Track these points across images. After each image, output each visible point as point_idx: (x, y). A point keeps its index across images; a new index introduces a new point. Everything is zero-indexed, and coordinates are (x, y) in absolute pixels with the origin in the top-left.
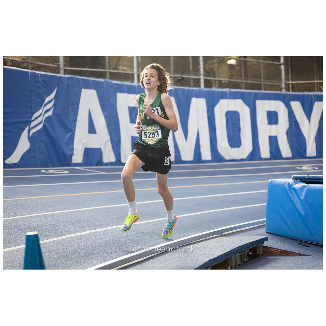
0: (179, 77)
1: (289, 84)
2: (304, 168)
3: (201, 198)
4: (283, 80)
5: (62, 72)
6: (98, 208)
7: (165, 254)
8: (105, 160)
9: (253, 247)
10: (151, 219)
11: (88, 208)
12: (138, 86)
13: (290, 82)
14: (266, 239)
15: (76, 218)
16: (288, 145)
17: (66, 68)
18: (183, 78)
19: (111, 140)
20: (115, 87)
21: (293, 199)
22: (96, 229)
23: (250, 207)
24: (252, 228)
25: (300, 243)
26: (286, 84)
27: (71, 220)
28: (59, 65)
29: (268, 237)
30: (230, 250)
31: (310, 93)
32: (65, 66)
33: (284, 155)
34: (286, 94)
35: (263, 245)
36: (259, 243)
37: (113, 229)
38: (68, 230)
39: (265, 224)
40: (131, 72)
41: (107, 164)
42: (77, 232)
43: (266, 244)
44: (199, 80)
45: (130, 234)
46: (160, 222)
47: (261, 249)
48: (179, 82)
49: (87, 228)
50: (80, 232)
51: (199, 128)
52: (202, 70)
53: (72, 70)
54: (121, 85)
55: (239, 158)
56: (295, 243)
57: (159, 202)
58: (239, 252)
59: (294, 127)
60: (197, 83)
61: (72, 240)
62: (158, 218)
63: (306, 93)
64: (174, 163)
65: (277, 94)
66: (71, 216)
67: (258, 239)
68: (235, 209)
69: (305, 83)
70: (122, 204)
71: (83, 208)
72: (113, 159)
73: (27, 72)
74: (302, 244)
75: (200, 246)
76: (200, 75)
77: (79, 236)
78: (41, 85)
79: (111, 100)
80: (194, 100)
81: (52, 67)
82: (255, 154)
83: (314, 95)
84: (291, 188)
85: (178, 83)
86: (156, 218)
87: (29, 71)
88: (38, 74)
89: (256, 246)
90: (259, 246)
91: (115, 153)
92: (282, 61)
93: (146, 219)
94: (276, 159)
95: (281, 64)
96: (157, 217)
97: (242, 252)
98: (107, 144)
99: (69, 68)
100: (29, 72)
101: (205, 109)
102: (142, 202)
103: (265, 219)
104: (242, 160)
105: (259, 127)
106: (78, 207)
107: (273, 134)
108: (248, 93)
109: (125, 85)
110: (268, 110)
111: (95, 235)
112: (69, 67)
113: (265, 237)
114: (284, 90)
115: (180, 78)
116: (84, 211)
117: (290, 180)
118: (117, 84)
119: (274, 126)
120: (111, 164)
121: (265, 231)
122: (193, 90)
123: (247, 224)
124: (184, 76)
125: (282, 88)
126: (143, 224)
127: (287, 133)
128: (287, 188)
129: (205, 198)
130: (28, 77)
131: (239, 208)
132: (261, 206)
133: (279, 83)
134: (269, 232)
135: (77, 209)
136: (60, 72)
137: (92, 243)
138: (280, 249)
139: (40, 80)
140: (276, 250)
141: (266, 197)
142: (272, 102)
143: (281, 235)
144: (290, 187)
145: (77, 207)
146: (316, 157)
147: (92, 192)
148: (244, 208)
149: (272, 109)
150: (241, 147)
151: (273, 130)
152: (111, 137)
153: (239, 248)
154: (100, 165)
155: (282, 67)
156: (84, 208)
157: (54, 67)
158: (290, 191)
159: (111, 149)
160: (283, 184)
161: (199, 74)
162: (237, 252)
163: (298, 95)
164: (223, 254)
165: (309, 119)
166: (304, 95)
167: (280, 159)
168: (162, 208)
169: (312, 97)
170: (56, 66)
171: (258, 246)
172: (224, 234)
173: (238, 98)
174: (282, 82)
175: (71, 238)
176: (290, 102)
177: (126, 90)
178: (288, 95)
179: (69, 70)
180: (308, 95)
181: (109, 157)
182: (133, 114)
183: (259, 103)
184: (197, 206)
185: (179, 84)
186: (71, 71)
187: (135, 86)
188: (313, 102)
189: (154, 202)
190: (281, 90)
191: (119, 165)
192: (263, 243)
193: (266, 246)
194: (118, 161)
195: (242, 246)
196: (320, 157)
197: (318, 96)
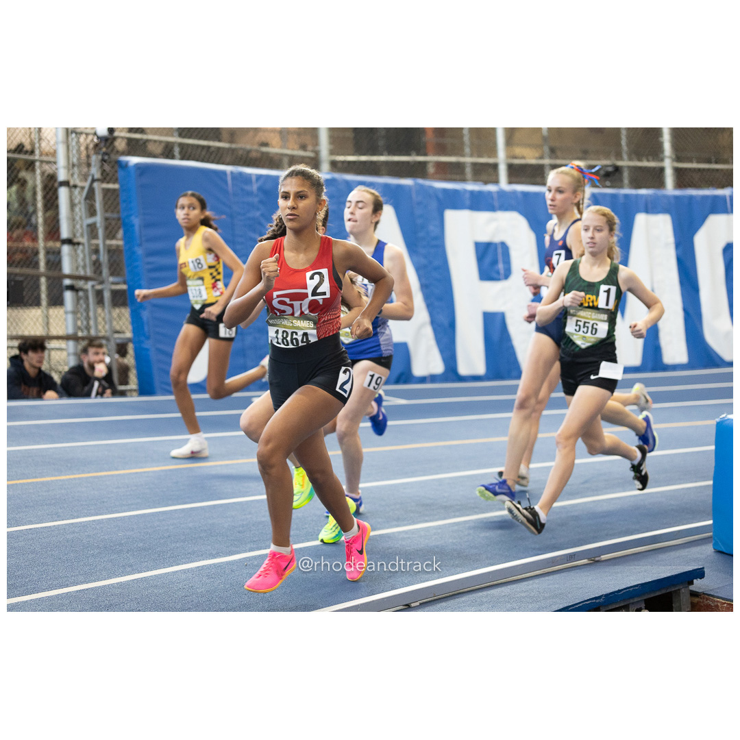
0: (608, 166)
5: (325, 166)
8: (418, 370)
12: (497, 192)
14: (700, 574)
17: (334, 158)
18: (617, 169)
19: (433, 322)
20: (441, 196)
28: (317, 153)
29: (703, 568)
32: (332, 153)
35: (692, 588)
41: (423, 380)
43: (698, 585)
44: (662, 170)
47: (685, 598)
48: (609, 179)
52: (666, 146)
53: (349, 163)
54: (456, 192)
60: (655, 178)
72: (438, 367)
73: (224, 173)
76: (662, 160)
78: (256, 200)
79: (431, 228)
80: (641, 220)
85: (606, 181)
87: (228, 169)
88: (250, 175)
90: (677, 593)
91: (442, 351)
98: (424, 331)
99: (342, 158)
100: (228, 173)
101: (671, 240)
109: (465, 191)
112: (343, 155)
113: (696, 568)
115: (610, 169)
118: (445, 191)
120: (433, 378)
122: (637, 196)
124: (620, 163)
130: (226, 182)
139: (255, 187)
140: (725, 603)
152: (431, 315)
154: (405, 382)
161: (661, 156)
170: (311, 155)
171: (675, 591)
172: (604, 557)
177: (468, 202)
179: (343, 162)
181: (426, 361)
182: (488, 260)
184: (586, 482)
185: (608, 183)
186: (346, 165)
187: (489, 192)
191: (453, 381)
192: (691, 583)
193: (700, 591)
194: (451, 372)
195: (606, 595)
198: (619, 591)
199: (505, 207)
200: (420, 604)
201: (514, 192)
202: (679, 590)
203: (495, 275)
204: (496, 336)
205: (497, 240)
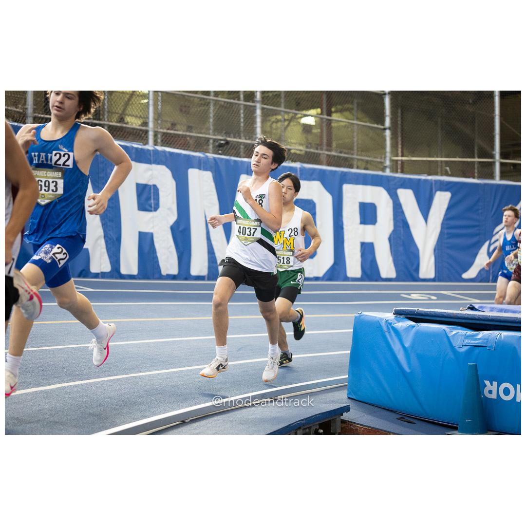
0: (221, 140)
1: (397, 161)
2: (414, 296)
3: (246, 337)
4: (388, 155)
5: (30, 120)
6: (76, 347)
7: (182, 426)
8: (94, 269)
9: (325, 421)
10: (162, 369)
11: (59, 345)
12: (153, 150)
13: (399, 158)
14: (347, 409)
15: (38, 361)
16: (391, 259)
17: (36, 115)
18: (227, 143)
21: (393, 346)
22: (70, 381)
23: (324, 355)
24: (325, 390)
25: (400, 416)
26: (392, 161)
27: (30, 366)
28: (25, 109)
29: (350, 405)
30: (287, 425)
31: (430, 178)
32: (35, 111)
33: (383, 275)
34: (391, 176)
35: (342, 417)
36: (336, 415)
37: (99, 382)
38: (24, 383)
39: (347, 384)
40: (144, 128)
41: (96, 275)
42: (39, 385)
43: (346, 416)
45: (126, 391)
46: (177, 375)
47: (338, 424)
48: (221, 149)
49: (56, 380)
50: (43, 386)
52: (259, 130)
54: (126, 147)
55: (311, 276)
56: (394, 416)
57: (177, 341)
58: (302, 428)
59: (402, 229)
61: (29, 398)
62: (174, 368)
63: (423, 177)
64: (206, 278)
65: (377, 176)
66: (30, 358)
67: (334, 409)
68: (300, 357)
69: (422, 161)
70: (117, 341)
71: (52, 346)
72: (107, 267)
74: (404, 418)
75: (239, 417)
77: (41, 392)
81: (15, 111)
82: (337, 271)
83: (435, 181)
84: (391, 329)
85: (219, 150)
86: (171, 368)
89: (330, 419)
90: (335, 420)
91: (110, 257)
92: (388, 122)
93: (155, 368)
94: (370, 280)
95: (385, 129)
96: (172, 366)
97: (306, 428)
98: (99, 242)
99: (42, 116)
102: (149, 339)
103: (347, 376)
104: (317, 279)
105: (345, 227)
106: (43, 343)
107: (368, 240)
108: (331, 171)
109: (133, 147)
110: (361, 200)
111: (69, 391)
112: (42, 114)
113: (346, 405)
114: (388, 170)
115: (222, 142)
116: (53, 350)
117: (390, 316)
119: (369, 227)
120: (103, 275)
121: (345, 396)
122: (242, 162)
123: (317, 383)
124: (229, 139)
125: (386, 167)
126: (149, 376)
127: (390, 239)
128: (385, 329)
129: (253, 337)
131: (307, 357)
132: (342, 354)
133: (381, 158)
134: (352, 397)
135: (42, 346)
136: (26, 121)
137: (62, 405)
138: (368, 427)
140: (362, 428)
141: (350, 341)
142: (369, 188)
143: (371, 402)
144: (390, 327)
145: (41, 345)
146: (433, 280)
147: (68, 320)
148: (314, 356)
149: (368, 200)
150: (315, 258)
151: (368, 233)
152: (105, 231)
153: (303, 422)
154: (84, 277)
155: (388, 133)
156: (54, 346)
157: (18, 112)
158: (389, 332)
159: (105, 250)
160: (379, 321)
161: (254, 136)
162: (300, 428)
163: (410, 179)
164: (275, 430)
165: (426, 217)
166: (419, 180)
167: (376, 281)
168: (182, 352)
169: (432, 184)
170: (21, 111)
171: (333, 419)
172: (280, 397)
173: (314, 180)
174: (385, 157)
175: (27, 394)
176: (396, 189)
177: (134, 156)
178: (395, 178)
179: (43, 118)
180: (426, 181)
181: (100, 263)
182: (144, 196)
183: (346, 188)
184: (239, 350)
185: (220, 152)
187: (148, 150)
188: (434, 191)
189: (169, 341)
190: (383, 169)
191: (116, 278)
192: (342, 415)
193: (347, 420)
194: (116, 272)
195: (306, 419)
196: (440, 281)
197: (441, 182)
198: (312, 416)
199: (158, 162)
200: (190, 420)
201: (164, 152)
202: (336, 418)
203: (149, 208)
204: (146, 249)
205: (151, 183)
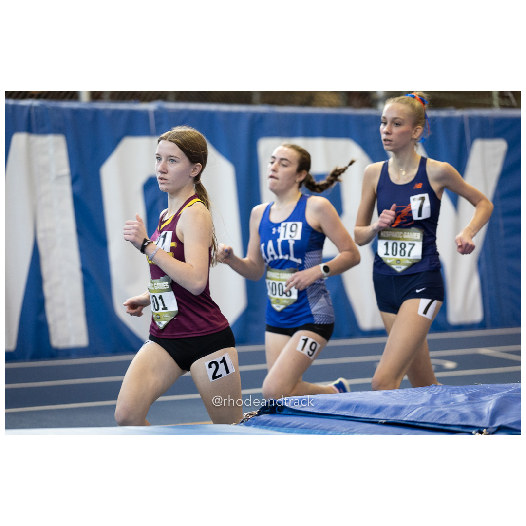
31: (458, 113)
33: (364, 323)
51: (40, 236)
63: (445, 113)
80: (20, 142)
83: (469, 119)
101: (65, 170)
108: (228, 114)
142: (320, 144)
146: (482, 325)
149: (319, 168)
167: (350, 336)
169: (462, 126)
180: (448, 121)
188: (468, 138)
196: (495, 325)
197: (484, 121)
